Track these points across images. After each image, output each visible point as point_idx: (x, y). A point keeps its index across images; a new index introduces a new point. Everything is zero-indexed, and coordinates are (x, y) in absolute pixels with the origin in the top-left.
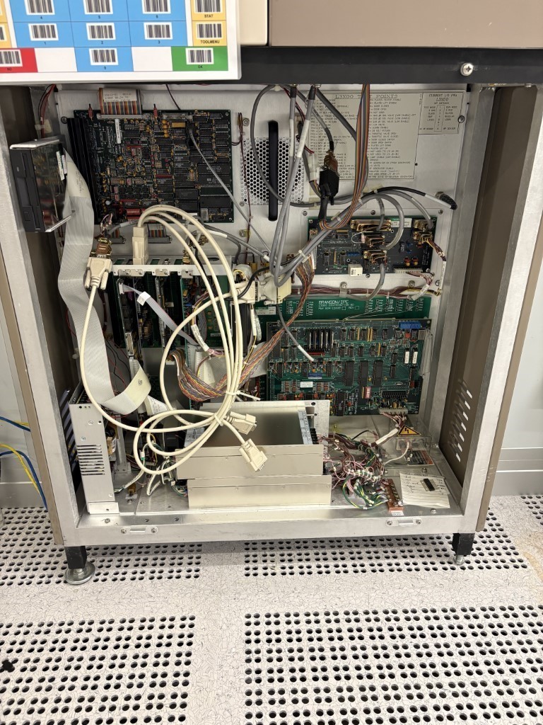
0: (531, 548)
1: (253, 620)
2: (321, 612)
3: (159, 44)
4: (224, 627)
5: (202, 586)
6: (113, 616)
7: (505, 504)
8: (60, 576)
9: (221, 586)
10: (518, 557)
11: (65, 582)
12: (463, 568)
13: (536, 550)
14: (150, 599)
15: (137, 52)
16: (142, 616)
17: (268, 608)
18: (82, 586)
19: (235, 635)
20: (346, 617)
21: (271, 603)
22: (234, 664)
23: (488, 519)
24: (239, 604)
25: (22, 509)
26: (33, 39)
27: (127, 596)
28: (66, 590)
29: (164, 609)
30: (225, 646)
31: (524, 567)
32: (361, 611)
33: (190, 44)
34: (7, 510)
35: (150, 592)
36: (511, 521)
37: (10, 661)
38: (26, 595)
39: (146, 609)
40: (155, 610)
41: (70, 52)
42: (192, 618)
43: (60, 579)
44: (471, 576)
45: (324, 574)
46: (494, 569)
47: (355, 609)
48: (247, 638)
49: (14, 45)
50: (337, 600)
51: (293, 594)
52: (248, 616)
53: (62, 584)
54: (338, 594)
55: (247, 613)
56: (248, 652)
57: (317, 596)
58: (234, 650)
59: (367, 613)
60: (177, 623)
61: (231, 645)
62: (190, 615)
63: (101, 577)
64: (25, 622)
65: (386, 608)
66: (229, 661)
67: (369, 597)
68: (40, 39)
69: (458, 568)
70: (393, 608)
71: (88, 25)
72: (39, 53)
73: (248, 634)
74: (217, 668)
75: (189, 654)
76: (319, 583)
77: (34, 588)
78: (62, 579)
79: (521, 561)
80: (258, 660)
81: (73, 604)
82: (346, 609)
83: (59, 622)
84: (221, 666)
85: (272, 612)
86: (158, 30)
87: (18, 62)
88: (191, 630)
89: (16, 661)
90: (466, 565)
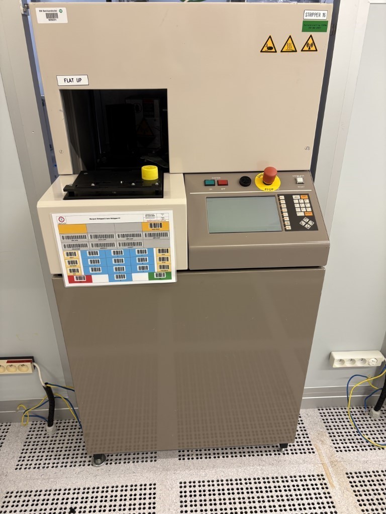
0: (318, 441)
1: (183, 485)
2: (215, 480)
3: (143, 272)
4: (170, 489)
5: (158, 466)
6: (117, 484)
7: (309, 414)
8: (89, 461)
9: (168, 466)
10: (311, 447)
11: (92, 465)
12: (284, 454)
13: (321, 442)
14: (134, 474)
15: (134, 275)
16: (131, 484)
17: (190, 478)
18: (101, 467)
19: (175, 493)
20: (227, 482)
21: (191, 475)
22: (175, 508)
23: (299, 424)
24: (176, 476)
25: (64, 421)
26: (91, 272)
27: (123, 472)
28: (93, 469)
29: (141, 479)
30: (170, 499)
31: (313, 452)
32: (234, 479)
33: (156, 271)
34: (56, 422)
35: (134, 470)
36: (311, 425)
37: (73, 508)
38: (74, 473)
39: (132, 479)
40: (137, 480)
41: (107, 276)
42: (155, 484)
43: (89, 463)
44: (287, 458)
45: (217, 458)
46: (299, 454)
47: (231, 478)
48: (180, 494)
49: (83, 274)
50: (223, 473)
51: (202, 470)
52: (181, 483)
53: (91, 466)
54: (223, 470)
55: (180, 481)
56: (181, 502)
57: (213, 471)
58: (175, 501)
59: (236, 480)
60: (148, 487)
61: (173, 499)
62: (154, 483)
63: (109, 462)
64: (76, 488)
65: (246, 477)
66: (173, 507)
67: (238, 471)
68: (94, 272)
69: (281, 454)
70: (249, 477)
71: (114, 267)
72: (93, 277)
73: (181, 492)
74: (167, 510)
75: (154, 503)
76: (215, 464)
77: (77, 469)
78: (90, 463)
79: (312, 449)
80: (186, 506)
81: (98, 477)
82: (227, 478)
83: (92, 487)
84: (169, 509)
85: (192, 481)
86: (143, 268)
87: (84, 279)
88: (155, 491)
89: (76, 508)
90: (286, 452)
